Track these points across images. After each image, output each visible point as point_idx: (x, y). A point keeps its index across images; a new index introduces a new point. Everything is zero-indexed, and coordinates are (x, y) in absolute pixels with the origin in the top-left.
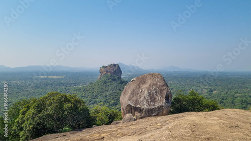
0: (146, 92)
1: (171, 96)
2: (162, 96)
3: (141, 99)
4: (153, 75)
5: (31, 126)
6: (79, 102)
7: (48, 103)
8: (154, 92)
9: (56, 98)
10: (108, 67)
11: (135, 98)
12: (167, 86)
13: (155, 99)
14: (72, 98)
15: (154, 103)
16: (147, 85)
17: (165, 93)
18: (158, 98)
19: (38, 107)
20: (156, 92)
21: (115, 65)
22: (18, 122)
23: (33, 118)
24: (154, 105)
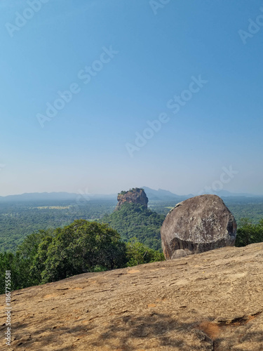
0: (199, 221)
1: (236, 226)
2: (222, 226)
3: (193, 230)
4: (206, 197)
5: (57, 264)
6: (112, 233)
7: (76, 233)
8: (211, 220)
9: (86, 227)
10: (129, 193)
11: (183, 229)
12: (230, 212)
13: (212, 230)
14: (103, 228)
15: (213, 236)
16: (200, 211)
17: (227, 221)
18: (217, 228)
19: (64, 239)
20: (214, 220)
21: (138, 190)
22: (38, 259)
23: (59, 253)
24: (212, 239)
